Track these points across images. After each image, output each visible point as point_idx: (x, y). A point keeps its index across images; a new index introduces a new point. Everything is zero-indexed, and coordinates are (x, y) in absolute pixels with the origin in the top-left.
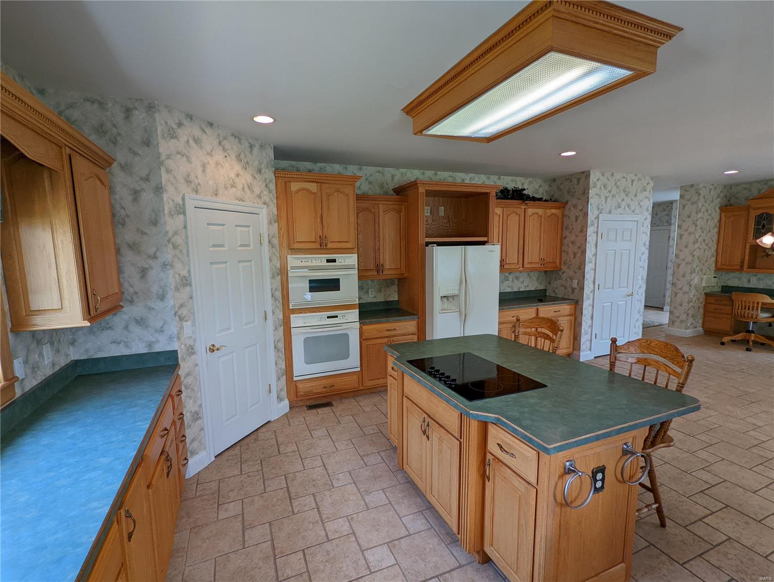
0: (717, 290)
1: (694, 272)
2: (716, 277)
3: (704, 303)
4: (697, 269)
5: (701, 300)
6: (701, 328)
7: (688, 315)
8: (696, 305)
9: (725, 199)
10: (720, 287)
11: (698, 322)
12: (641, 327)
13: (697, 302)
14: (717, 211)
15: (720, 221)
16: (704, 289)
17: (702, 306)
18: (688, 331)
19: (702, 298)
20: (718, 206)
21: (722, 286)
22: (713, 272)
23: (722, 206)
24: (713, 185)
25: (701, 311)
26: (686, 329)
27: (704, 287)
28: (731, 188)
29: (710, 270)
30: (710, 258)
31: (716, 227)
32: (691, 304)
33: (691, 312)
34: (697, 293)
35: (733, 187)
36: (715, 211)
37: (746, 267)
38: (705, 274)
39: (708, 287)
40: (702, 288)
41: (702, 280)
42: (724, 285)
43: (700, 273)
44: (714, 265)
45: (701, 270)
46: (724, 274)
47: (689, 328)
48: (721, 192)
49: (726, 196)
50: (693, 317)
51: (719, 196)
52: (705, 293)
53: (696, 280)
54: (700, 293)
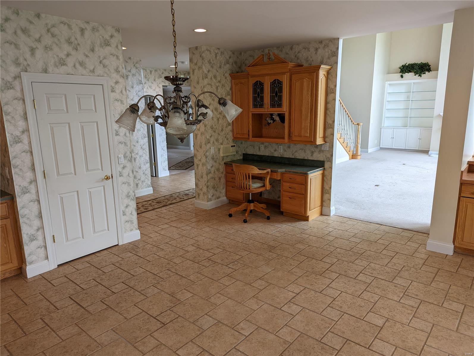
0: (239, 158)
1: (209, 142)
2: (234, 146)
3: (224, 173)
4: (212, 140)
5: (221, 170)
6: (225, 198)
7: (207, 187)
8: (216, 176)
9: (234, 65)
10: (241, 155)
11: (220, 192)
12: (135, 213)
13: (217, 172)
14: (228, 78)
15: (231, 89)
16: (223, 160)
17: (223, 175)
18: (209, 203)
19: (222, 168)
20: (229, 72)
21: (243, 154)
22: (231, 141)
23: (232, 73)
24: (219, 49)
25: (223, 180)
26: (208, 202)
27: (223, 157)
28: (241, 54)
29: (227, 139)
30: (226, 127)
31: (228, 95)
32: (210, 176)
33: (211, 184)
34: (215, 164)
35: (243, 54)
36: (226, 78)
37: (251, 137)
38: (222, 144)
39: (227, 156)
40: (221, 158)
41: (219, 150)
42: (245, 153)
43: (216, 143)
44: (231, 134)
45: (217, 140)
46: (243, 142)
47: (211, 200)
48: (230, 57)
49: (236, 63)
50: (214, 188)
51: (227, 62)
52: (224, 163)
53: (212, 151)
54: (220, 164)
